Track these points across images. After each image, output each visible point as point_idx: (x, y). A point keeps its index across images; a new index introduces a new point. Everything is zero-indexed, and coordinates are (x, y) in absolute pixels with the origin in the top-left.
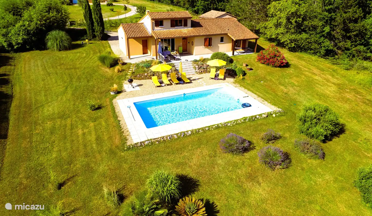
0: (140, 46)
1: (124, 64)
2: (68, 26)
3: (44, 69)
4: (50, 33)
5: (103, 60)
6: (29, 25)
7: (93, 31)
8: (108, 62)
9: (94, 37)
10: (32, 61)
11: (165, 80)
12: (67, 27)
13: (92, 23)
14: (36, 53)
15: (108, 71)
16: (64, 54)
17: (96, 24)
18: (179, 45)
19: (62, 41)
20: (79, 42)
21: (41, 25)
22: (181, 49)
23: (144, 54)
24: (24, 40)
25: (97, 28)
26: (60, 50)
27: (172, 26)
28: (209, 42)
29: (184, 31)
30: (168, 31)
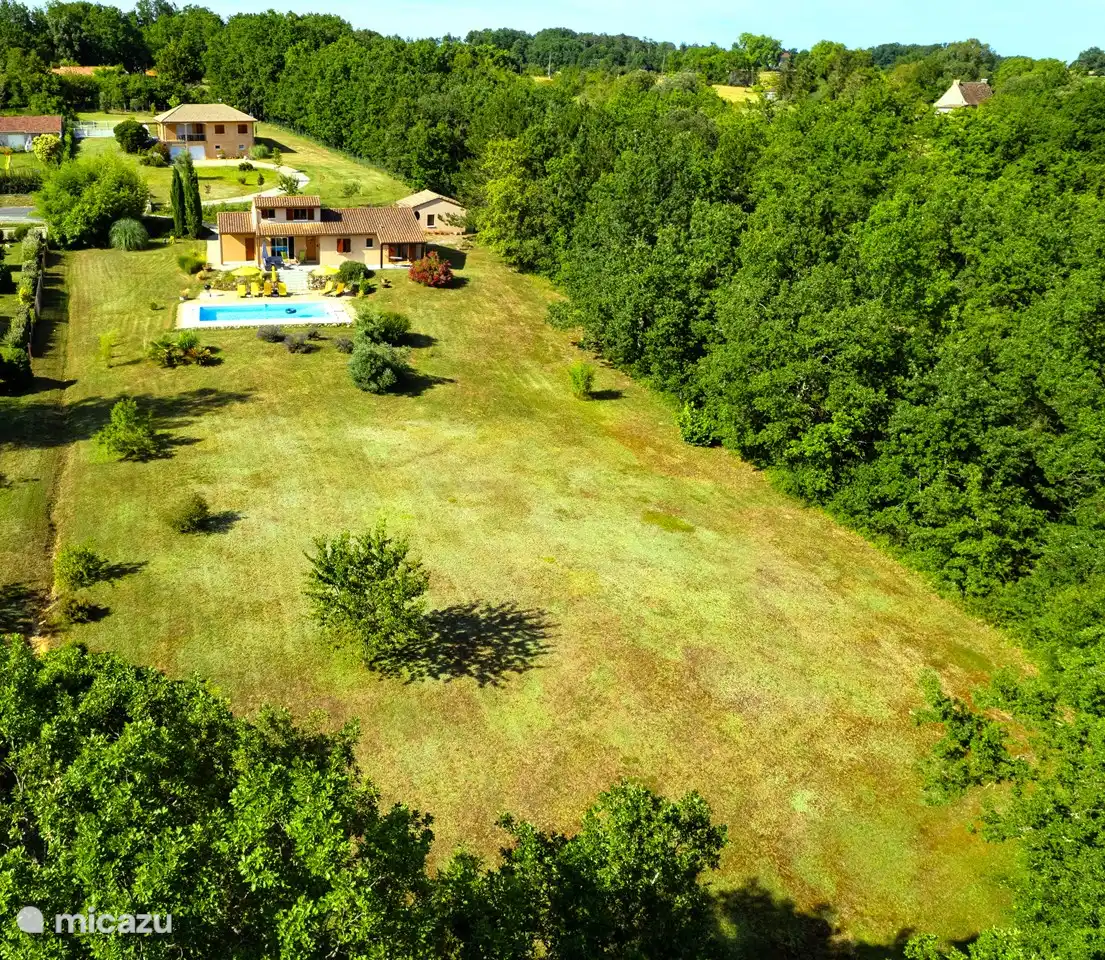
0: (242, 248)
1: (210, 270)
2: (147, 211)
3: (106, 271)
4: (117, 223)
5: (182, 262)
6: (90, 210)
7: (184, 223)
8: (188, 266)
9: (186, 232)
10: (90, 261)
11: (255, 288)
12: (145, 214)
13: (183, 209)
14: (95, 251)
15: (186, 278)
16: (134, 255)
17: (188, 211)
18: (301, 248)
19: (134, 235)
20: (160, 240)
21: (106, 211)
22: (303, 255)
23: (248, 259)
24: (83, 233)
25: (190, 217)
26: (129, 250)
27: (289, 218)
28: (345, 245)
29: (306, 226)
30: (280, 226)
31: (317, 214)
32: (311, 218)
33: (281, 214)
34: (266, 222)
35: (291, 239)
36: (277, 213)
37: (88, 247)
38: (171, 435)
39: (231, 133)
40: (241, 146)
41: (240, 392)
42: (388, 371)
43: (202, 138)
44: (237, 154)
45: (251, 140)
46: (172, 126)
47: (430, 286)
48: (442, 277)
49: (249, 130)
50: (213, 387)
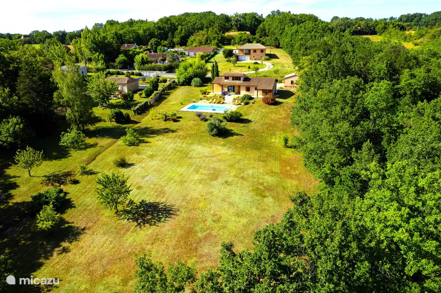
1: (208, 94)
4: (194, 79)
11: (215, 100)
14: (187, 87)
17: (215, 76)
18: (236, 89)
19: (197, 82)
21: (192, 75)
22: (236, 91)
24: (184, 81)
27: (233, 80)
28: (248, 89)
29: (237, 82)
30: (230, 82)
31: (242, 79)
32: (240, 80)
33: (231, 78)
34: (226, 81)
35: (234, 86)
36: (230, 78)
37: (186, 85)
38: (145, 140)
39: (258, 52)
40: (261, 57)
41: (174, 130)
42: (215, 130)
43: (250, 54)
44: (259, 59)
45: (265, 55)
46: (242, 50)
47: (266, 104)
48: (271, 101)
49: (264, 51)
50: (169, 128)
